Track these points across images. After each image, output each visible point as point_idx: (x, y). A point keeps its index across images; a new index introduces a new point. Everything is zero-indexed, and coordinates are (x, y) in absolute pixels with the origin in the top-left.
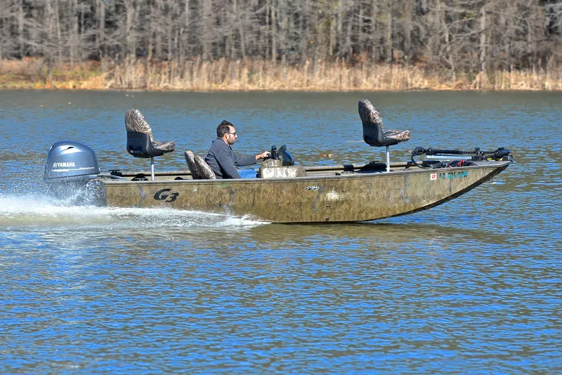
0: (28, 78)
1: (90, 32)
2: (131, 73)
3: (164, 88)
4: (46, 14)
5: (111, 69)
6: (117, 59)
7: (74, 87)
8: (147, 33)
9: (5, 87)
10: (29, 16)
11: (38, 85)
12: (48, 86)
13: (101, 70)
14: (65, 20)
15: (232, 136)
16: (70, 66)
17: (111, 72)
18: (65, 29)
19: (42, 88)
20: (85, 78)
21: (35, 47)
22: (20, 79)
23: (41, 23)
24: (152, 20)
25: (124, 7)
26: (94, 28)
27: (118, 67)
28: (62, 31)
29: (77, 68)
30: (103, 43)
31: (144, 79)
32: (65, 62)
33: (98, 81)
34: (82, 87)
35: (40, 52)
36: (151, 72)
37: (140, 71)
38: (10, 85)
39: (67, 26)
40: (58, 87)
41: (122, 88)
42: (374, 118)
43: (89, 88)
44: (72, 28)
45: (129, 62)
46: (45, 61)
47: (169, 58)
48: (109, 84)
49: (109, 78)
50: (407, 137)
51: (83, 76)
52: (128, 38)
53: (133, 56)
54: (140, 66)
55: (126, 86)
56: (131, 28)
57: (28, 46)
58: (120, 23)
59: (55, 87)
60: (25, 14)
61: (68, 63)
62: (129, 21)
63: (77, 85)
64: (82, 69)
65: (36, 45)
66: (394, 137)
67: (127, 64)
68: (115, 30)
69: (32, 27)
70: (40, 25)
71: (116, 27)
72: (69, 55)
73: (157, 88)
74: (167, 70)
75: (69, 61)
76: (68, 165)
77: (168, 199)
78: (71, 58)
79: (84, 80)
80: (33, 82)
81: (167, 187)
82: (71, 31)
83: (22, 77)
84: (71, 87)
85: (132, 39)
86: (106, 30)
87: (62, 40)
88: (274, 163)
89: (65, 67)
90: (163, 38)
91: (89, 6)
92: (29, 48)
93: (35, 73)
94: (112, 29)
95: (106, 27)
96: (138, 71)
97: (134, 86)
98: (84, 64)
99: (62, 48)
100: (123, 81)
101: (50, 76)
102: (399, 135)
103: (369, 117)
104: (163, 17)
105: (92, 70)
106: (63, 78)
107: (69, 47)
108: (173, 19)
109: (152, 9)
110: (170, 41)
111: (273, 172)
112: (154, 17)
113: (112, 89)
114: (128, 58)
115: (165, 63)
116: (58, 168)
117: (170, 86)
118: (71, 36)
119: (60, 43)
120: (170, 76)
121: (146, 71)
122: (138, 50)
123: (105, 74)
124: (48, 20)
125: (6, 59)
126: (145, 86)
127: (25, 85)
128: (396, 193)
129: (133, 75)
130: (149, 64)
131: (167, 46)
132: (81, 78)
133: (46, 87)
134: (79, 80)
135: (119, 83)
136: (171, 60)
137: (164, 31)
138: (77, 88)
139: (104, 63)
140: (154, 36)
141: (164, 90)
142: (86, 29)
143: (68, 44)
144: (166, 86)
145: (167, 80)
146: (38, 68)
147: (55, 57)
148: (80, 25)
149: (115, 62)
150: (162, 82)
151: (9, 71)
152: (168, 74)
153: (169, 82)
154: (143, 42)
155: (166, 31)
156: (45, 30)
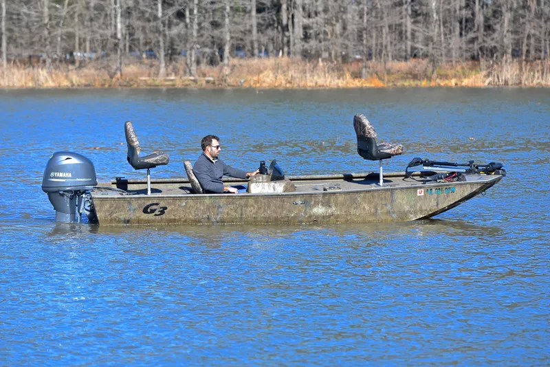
0: (415, 77)
1: (471, 35)
2: (507, 71)
3: (537, 84)
4: (431, 20)
5: (489, 68)
6: (495, 58)
7: (456, 84)
8: (521, 36)
9: (396, 85)
10: (415, 22)
11: (424, 83)
12: (432, 84)
13: (481, 70)
14: (448, 25)
15: (214, 149)
16: (452, 66)
17: (490, 70)
18: (448, 32)
19: (428, 85)
20: (465, 76)
21: (422, 49)
22: (408, 78)
23: (427, 28)
24: (527, 23)
25: (501, 12)
26: (475, 32)
27: (495, 66)
28: (445, 35)
29: (459, 68)
30: (483, 44)
31: (519, 77)
32: (448, 62)
33: (477, 79)
34: (463, 84)
35: (426, 53)
36: (526, 70)
37: (516, 70)
38: (399, 84)
39: (450, 31)
40: (442, 84)
41: (499, 85)
42: (370, 133)
43: (470, 85)
44: (454, 32)
45: (506, 61)
46: (430, 62)
47: (542, 57)
48: (487, 81)
49: (488, 75)
50: (400, 151)
51: (464, 74)
52: (505, 40)
53: (509, 56)
54: (516, 65)
55: (503, 83)
56: (508, 31)
57: (416, 48)
58: (497, 27)
59: (439, 85)
60: (412, 20)
61: (450, 63)
62: (506, 24)
63: (459, 83)
64: (463, 68)
65: (423, 47)
66: (388, 151)
67: (504, 63)
68: (494, 32)
69: (419, 31)
70: (426, 30)
71: (494, 31)
72: (451, 57)
73: (531, 84)
74: (540, 68)
75: (451, 61)
76: (64, 175)
77: (157, 212)
78: (454, 59)
79: (465, 78)
80: (420, 80)
81: (155, 202)
82: (453, 34)
83: (410, 76)
84: (453, 84)
85: (508, 40)
86: (485, 33)
87: (445, 43)
88: (263, 179)
89: (448, 67)
90: (536, 40)
91: (470, 12)
92: (416, 51)
93: (421, 72)
94: (491, 32)
95: (485, 30)
96: (514, 69)
97: (510, 83)
98: (464, 64)
99: (445, 50)
100: (500, 79)
101: (435, 75)
102: (393, 149)
103: (364, 132)
104: (537, 20)
105: (471, 69)
106: (446, 77)
107: (452, 49)
108: (546, 22)
109: (527, 14)
110: (543, 41)
111: (261, 187)
112: (529, 21)
113: (490, 86)
114: (505, 58)
115: (539, 62)
116: (54, 177)
117: (543, 83)
118: (454, 39)
119: (444, 45)
120: (543, 73)
121: (521, 69)
122: (513, 50)
123: (484, 73)
124: (433, 25)
125: (396, 61)
126: (521, 83)
127: (413, 83)
128: (382, 208)
129: (509, 72)
130: (524, 63)
131: (541, 47)
132: (462, 76)
133: (431, 85)
134: (460, 78)
135: (496, 80)
136: (544, 59)
137: (538, 33)
138: (459, 85)
139: (483, 62)
140: (529, 37)
141: (537, 86)
142: (467, 32)
143: (451, 46)
144: (539, 83)
145: (540, 77)
146: (424, 68)
147: (440, 58)
148: (461, 29)
149: (493, 61)
150: (536, 79)
151: (398, 71)
152: (540, 72)
153: (542, 79)
154: (518, 43)
155: (540, 33)
156: (431, 34)
